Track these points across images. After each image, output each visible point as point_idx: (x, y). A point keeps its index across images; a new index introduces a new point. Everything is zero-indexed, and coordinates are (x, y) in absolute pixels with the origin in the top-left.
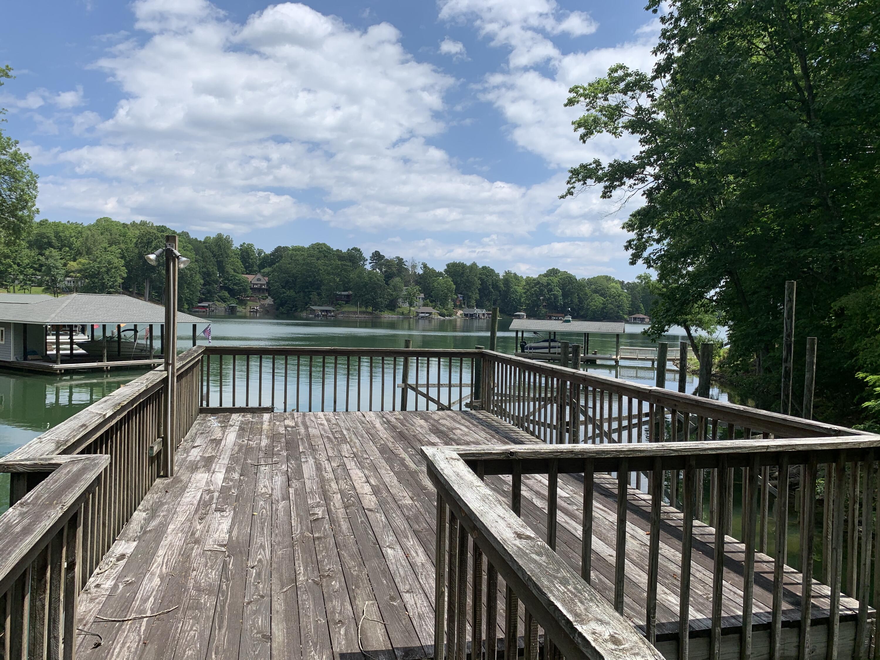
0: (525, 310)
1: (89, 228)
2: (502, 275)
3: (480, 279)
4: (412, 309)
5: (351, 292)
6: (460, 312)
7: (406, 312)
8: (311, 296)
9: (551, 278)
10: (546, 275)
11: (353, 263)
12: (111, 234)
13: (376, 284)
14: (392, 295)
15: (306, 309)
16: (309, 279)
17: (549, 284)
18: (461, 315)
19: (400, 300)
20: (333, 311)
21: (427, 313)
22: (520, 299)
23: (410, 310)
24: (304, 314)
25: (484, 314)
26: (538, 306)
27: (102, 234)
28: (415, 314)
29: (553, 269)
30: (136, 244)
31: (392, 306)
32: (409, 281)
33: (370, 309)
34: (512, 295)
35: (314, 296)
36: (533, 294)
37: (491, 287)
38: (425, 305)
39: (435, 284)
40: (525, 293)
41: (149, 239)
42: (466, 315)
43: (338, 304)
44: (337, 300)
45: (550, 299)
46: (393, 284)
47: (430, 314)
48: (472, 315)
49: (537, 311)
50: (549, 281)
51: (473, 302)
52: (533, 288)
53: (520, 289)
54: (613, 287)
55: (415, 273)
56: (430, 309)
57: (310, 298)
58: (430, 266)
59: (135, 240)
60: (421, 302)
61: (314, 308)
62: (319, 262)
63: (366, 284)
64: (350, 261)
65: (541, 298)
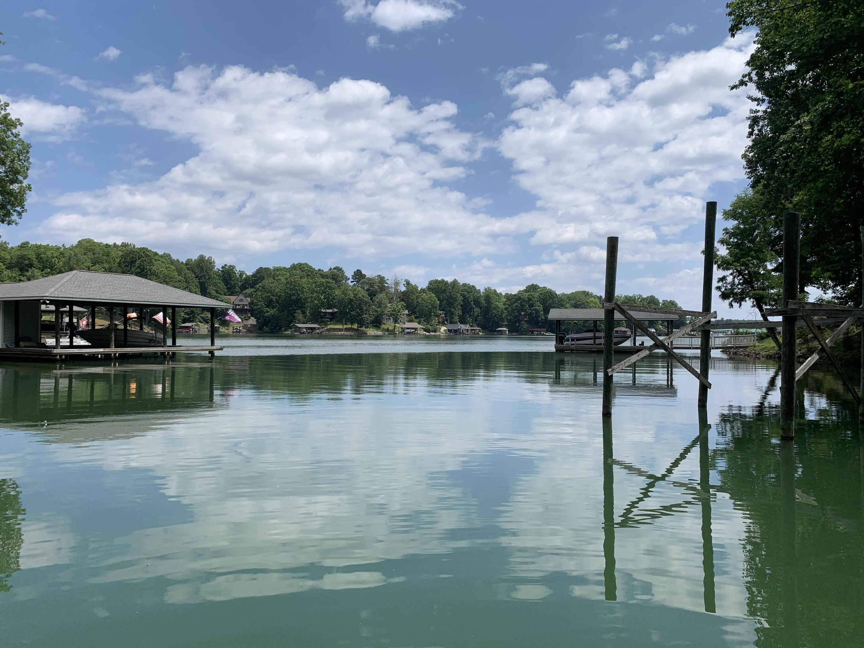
0: (506, 326)
1: (72, 248)
2: (482, 290)
3: (462, 295)
4: (396, 325)
5: (336, 310)
6: (443, 329)
7: (391, 328)
8: (296, 314)
9: (532, 293)
10: (526, 291)
11: (336, 282)
12: (94, 254)
13: (361, 300)
14: (376, 311)
15: (291, 328)
16: (294, 298)
17: (530, 299)
18: (444, 331)
19: (384, 316)
20: (319, 329)
21: (412, 328)
22: (501, 315)
23: (395, 326)
24: (288, 332)
25: (467, 330)
26: (520, 321)
27: (85, 254)
28: (400, 330)
29: (533, 285)
30: (119, 263)
31: (377, 323)
32: (392, 298)
33: (355, 326)
34: (494, 311)
35: (299, 315)
36: (514, 310)
37: (472, 303)
38: (411, 321)
39: (420, 300)
40: (506, 309)
41: (133, 258)
42: (450, 331)
43: (323, 322)
44: (321, 318)
45: (531, 314)
46: (377, 300)
47: (416, 329)
48: (456, 331)
49: (519, 326)
50: (530, 297)
51: (456, 318)
52: (514, 303)
53: (501, 305)
54: (592, 301)
55: (397, 290)
56: (415, 325)
57: (294, 317)
58: (413, 282)
59: (118, 261)
60: (405, 318)
61: (299, 325)
62: (303, 280)
63: (351, 300)
64: (333, 279)
65: (522, 313)
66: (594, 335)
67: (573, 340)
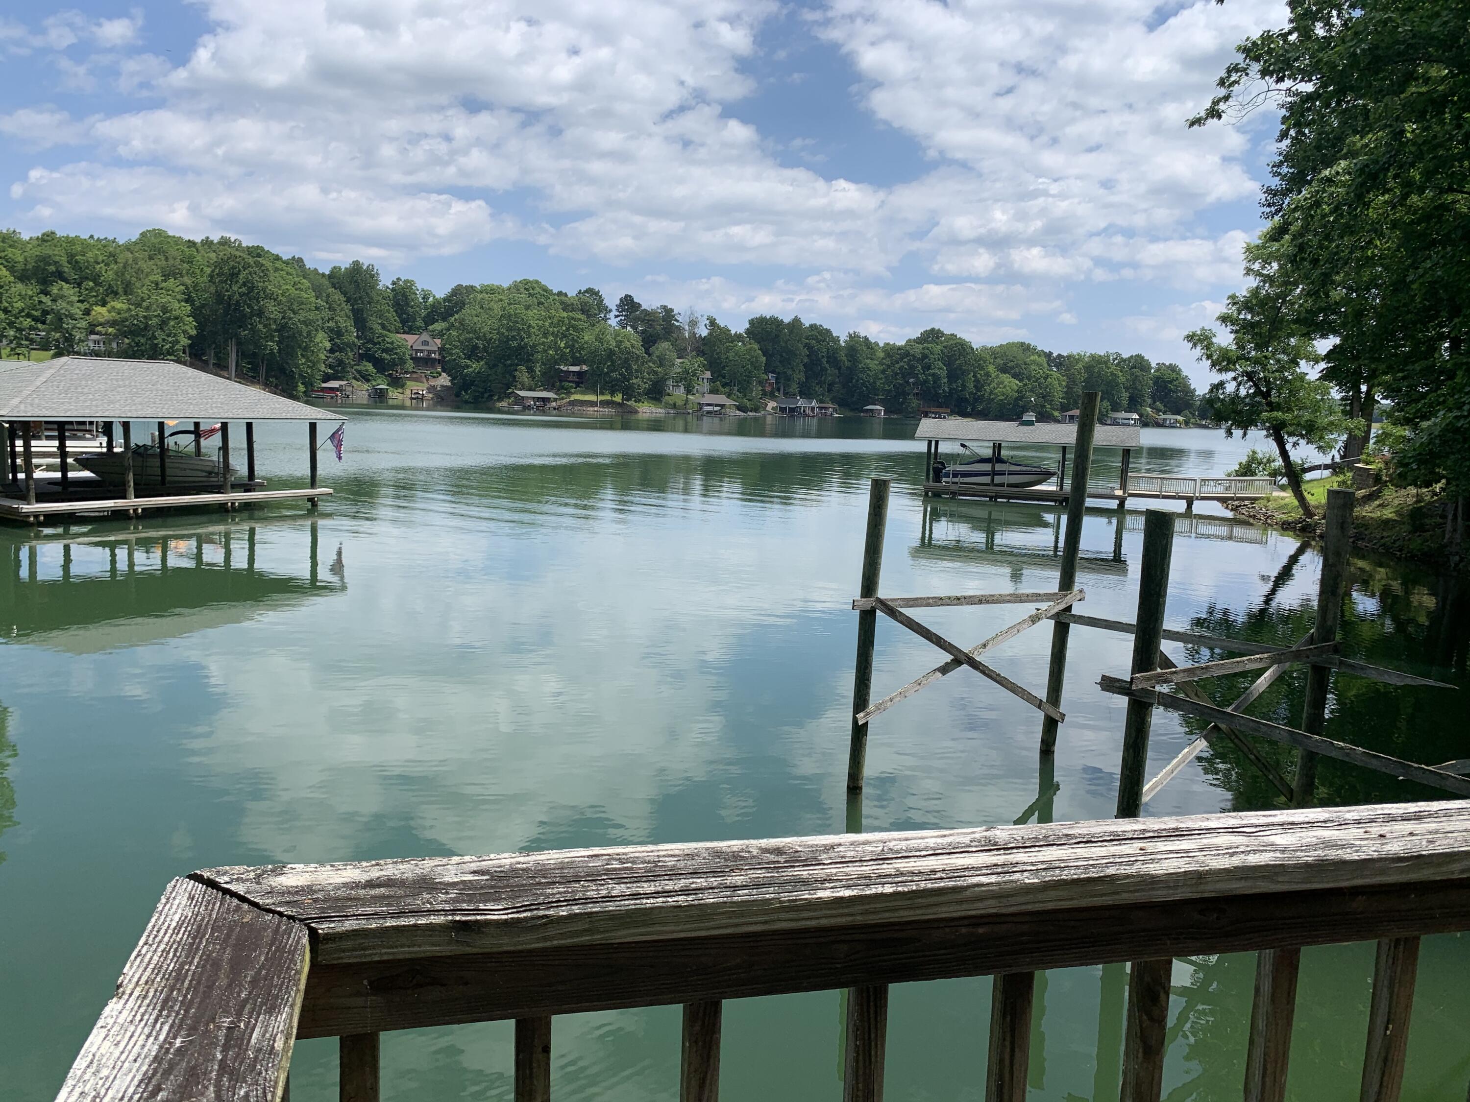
0: (882, 402)
1: (129, 247)
2: (843, 338)
3: (807, 345)
4: (690, 397)
5: (585, 368)
6: (771, 405)
7: (680, 403)
8: (517, 373)
9: (930, 346)
10: (918, 341)
11: (588, 316)
12: (167, 259)
13: (628, 353)
14: (656, 373)
15: (508, 396)
16: (514, 344)
17: (925, 356)
18: (773, 408)
19: (670, 382)
20: (555, 400)
21: (717, 405)
22: (875, 382)
23: (687, 400)
24: (504, 404)
25: (813, 409)
26: (905, 394)
27: (151, 258)
28: (696, 407)
29: (933, 330)
30: (211, 276)
31: (656, 393)
32: (685, 349)
33: (618, 398)
34: (861, 375)
35: (523, 375)
36: (896, 374)
37: (824, 360)
38: (712, 392)
39: (731, 354)
40: (883, 372)
41: (234, 268)
42: (783, 410)
43: (563, 388)
44: (561, 381)
45: (925, 381)
46: (657, 353)
47: (722, 406)
48: (792, 410)
49: (903, 403)
50: (926, 351)
51: (794, 388)
52: (898, 363)
53: (873, 365)
54: (1034, 361)
55: (694, 334)
56: (721, 399)
57: (515, 377)
58: (721, 322)
59: (208, 271)
60: (706, 386)
61: (522, 393)
62: (530, 313)
63: (611, 353)
64: (583, 311)
65: (911, 380)
66: (993, 467)
67: (955, 475)
